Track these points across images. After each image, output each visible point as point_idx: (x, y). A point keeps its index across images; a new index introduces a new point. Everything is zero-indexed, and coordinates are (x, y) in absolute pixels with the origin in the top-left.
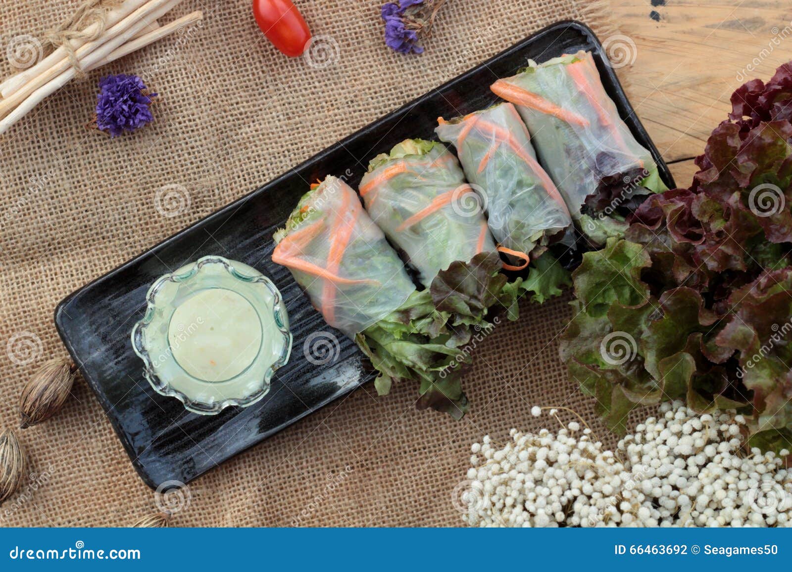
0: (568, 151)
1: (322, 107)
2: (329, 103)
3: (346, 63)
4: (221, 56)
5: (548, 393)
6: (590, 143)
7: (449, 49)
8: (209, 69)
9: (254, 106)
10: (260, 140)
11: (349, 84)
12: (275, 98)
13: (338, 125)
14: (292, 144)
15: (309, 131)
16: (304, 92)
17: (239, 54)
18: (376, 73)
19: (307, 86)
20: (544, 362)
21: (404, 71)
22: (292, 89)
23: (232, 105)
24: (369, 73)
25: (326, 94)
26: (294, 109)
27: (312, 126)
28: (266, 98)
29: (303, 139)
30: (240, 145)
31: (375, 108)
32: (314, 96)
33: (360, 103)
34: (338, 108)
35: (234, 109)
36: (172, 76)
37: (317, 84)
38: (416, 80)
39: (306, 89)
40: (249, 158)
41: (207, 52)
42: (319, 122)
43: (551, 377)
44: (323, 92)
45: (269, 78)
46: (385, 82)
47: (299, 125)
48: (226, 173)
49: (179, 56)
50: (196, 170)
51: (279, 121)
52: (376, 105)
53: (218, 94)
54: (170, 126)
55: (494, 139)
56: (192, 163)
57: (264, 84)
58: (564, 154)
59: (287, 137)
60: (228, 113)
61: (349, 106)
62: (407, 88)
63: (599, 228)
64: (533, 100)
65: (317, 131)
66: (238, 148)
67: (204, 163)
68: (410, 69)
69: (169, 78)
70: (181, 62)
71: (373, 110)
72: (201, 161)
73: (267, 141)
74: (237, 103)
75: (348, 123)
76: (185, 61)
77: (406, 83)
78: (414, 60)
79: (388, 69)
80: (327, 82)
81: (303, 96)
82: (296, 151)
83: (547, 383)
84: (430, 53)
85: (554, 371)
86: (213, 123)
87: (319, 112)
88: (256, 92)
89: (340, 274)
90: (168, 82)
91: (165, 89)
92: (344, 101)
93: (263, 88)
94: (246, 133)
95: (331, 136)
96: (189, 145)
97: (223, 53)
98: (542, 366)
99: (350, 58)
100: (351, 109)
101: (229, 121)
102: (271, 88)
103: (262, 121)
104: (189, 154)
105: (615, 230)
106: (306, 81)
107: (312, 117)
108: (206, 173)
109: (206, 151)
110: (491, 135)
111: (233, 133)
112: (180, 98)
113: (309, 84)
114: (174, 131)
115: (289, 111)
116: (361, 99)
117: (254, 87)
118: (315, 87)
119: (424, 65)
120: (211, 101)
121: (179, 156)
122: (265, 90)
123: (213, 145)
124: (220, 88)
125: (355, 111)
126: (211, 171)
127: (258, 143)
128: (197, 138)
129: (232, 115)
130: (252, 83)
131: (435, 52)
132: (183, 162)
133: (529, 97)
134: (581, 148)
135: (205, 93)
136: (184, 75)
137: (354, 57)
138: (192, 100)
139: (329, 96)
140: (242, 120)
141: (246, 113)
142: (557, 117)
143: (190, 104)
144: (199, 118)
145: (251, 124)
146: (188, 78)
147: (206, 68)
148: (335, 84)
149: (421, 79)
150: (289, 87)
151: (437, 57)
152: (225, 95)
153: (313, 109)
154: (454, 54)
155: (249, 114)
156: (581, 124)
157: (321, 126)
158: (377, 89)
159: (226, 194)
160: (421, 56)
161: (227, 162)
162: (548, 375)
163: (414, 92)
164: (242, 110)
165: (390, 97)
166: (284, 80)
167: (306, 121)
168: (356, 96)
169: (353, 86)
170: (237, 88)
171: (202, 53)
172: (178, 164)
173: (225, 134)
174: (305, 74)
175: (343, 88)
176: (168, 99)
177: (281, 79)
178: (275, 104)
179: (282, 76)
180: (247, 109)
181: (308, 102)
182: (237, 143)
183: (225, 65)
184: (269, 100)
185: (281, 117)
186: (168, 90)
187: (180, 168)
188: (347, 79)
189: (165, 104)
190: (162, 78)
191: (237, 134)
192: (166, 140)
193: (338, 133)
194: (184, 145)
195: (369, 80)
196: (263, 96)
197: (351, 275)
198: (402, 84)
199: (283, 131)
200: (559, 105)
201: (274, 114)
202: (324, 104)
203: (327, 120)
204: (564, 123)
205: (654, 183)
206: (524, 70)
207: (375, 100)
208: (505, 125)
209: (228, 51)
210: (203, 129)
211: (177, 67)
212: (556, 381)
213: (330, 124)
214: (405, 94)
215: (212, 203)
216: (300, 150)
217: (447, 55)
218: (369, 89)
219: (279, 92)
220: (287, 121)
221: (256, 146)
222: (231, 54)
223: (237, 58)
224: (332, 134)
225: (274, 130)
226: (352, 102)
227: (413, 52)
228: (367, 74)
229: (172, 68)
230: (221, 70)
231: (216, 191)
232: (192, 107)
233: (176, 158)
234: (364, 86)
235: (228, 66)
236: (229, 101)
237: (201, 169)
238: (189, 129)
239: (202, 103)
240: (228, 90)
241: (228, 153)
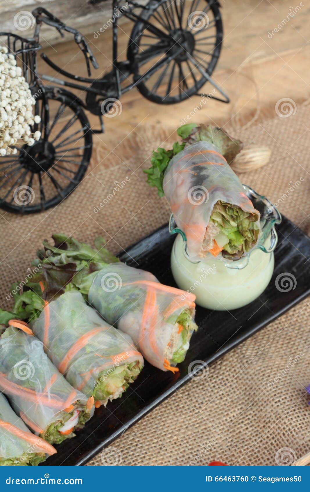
1: (183, 441)
2: (178, 444)
8: (275, 445)
9: (234, 431)
10: (224, 409)
12: (220, 441)
13: (167, 431)
14: (199, 412)
15: (189, 424)
25: (182, 450)
26: (203, 435)
27: (187, 427)
28: (227, 439)
29: (192, 418)
30: (238, 402)
31: (142, 447)
32: (191, 447)
33: (154, 449)
34: (170, 442)
35: (249, 424)
36: (302, 427)
37: (191, 456)
39: (198, 451)
40: (228, 395)
42: (183, 431)
44: (185, 451)
45: (228, 452)
47: (197, 426)
48: (243, 380)
51: (213, 426)
52: (142, 450)
53: (264, 429)
54: (293, 396)
55: (49, 394)
56: (269, 376)
57: (231, 448)
59: (204, 416)
60: (252, 419)
61: (163, 445)
65: (183, 424)
66: (238, 400)
67: (261, 379)
71: (144, 445)
72: (263, 379)
73: (218, 410)
74: (247, 429)
75: (161, 433)
76: (295, 442)
81: (199, 446)
82: (195, 408)
86: (262, 408)
87: (184, 437)
88: (235, 441)
91: (304, 419)
92: (167, 448)
94: (234, 411)
96: (275, 386)
100: (161, 443)
101: (250, 414)
102: (225, 447)
103: (226, 422)
107: (189, 433)
108: (257, 373)
109: (261, 387)
110: (51, 397)
111: (245, 408)
112: (291, 414)
114: (289, 393)
115: (207, 434)
116: (154, 451)
117: (238, 444)
118: (192, 453)
120: (267, 421)
122: (229, 444)
123: (257, 394)
124: (263, 434)
125: (158, 442)
126: (253, 376)
127: (225, 407)
128: (270, 392)
129: (249, 419)
130: (240, 446)
133: (25, 437)
135: (274, 425)
138: (282, 415)
139: (179, 449)
140: (242, 419)
141: (239, 424)
143: (283, 412)
144: (273, 406)
145: (233, 418)
148: (177, 459)
150: (211, 450)
152: (258, 431)
153: (190, 439)
155: (237, 424)
157: (181, 428)
161: (244, 388)
164: (243, 425)
166: (217, 454)
167: (192, 430)
168: (159, 452)
170: (251, 439)
173: (251, 405)
176: (300, 412)
177: (219, 454)
178: (219, 436)
180: (239, 426)
181: (195, 443)
182: (241, 403)
183: (264, 453)
184: (224, 439)
185: (212, 429)
186: (302, 418)
189: (301, 408)
191: (241, 408)
192: (293, 387)
194: (279, 385)
196: (230, 440)
199: (208, 419)
201: (218, 430)
202: (182, 443)
203: (177, 433)
207: (144, 452)
210: (268, 400)
213: (174, 431)
216: (192, 410)
219: (218, 445)
220: (207, 426)
221: (225, 405)
224: (171, 425)
225: (215, 419)
226: (161, 448)
230: (266, 448)
231: (246, 365)
232: (281, 411)
234: (154, 459)
235: (262, 452)
236: (253, 428)
237: (261, 374)
238: (278, 395)
239: (273, 416)
240: (257, 435)
241: (245, 394)
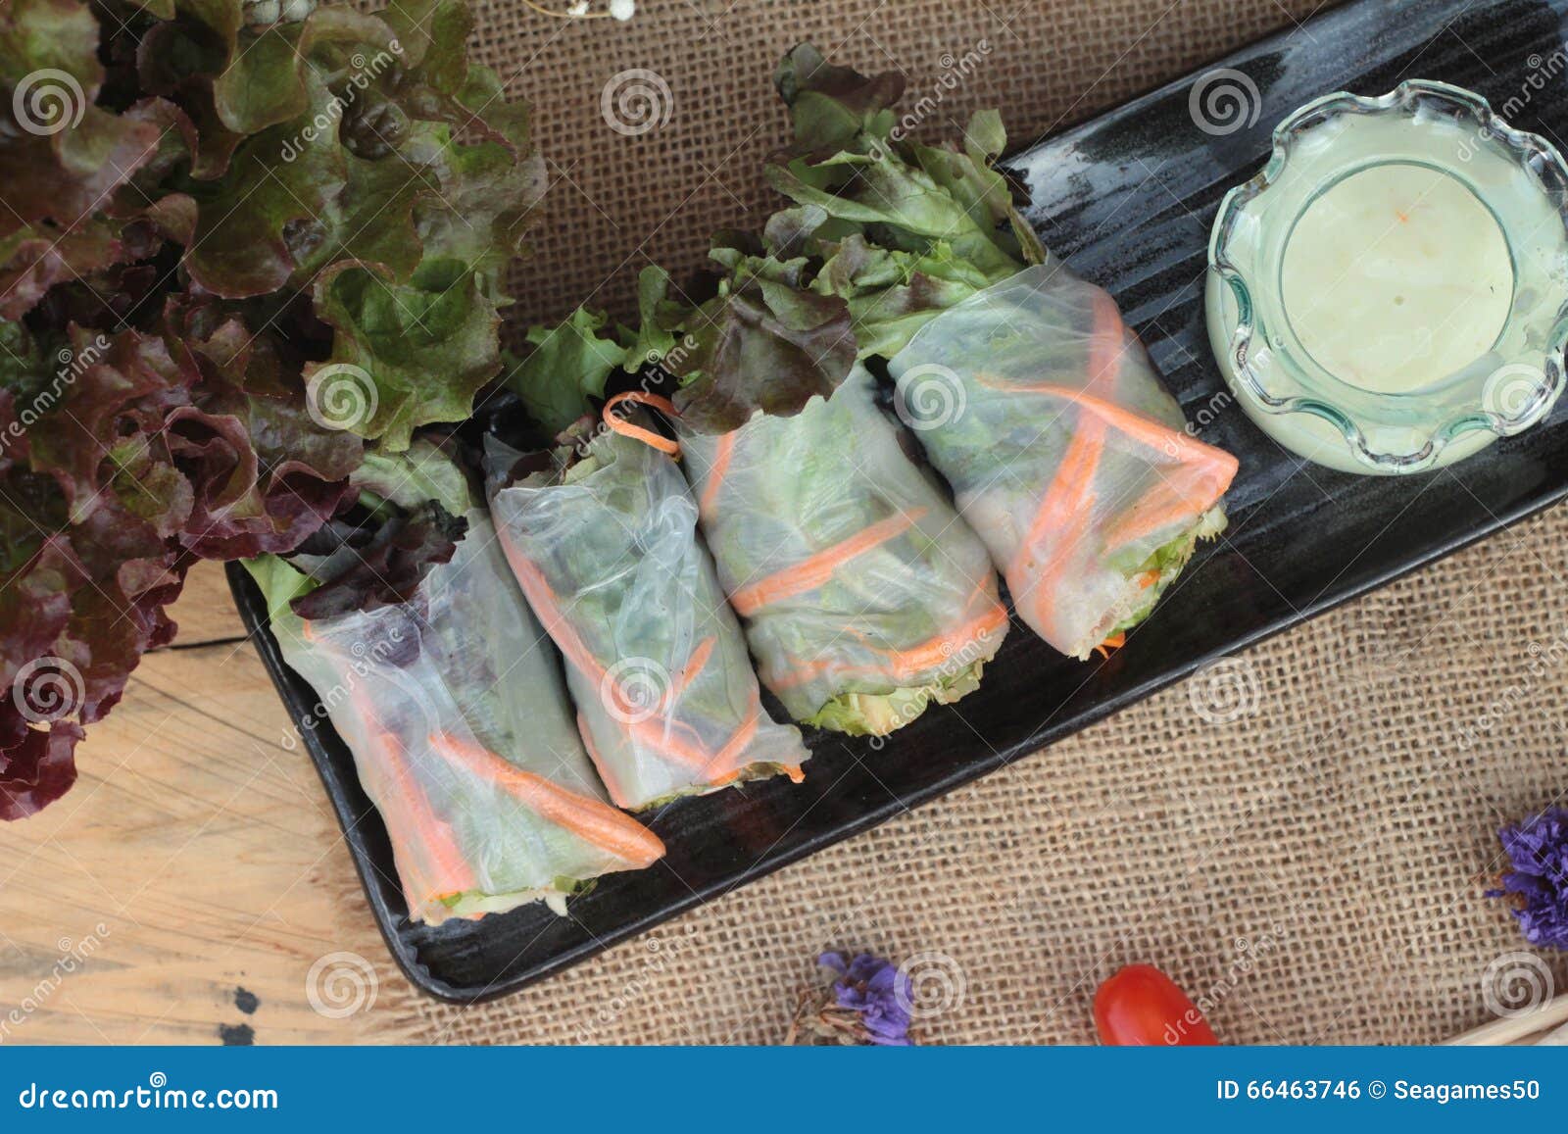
0: (487, 675)
1: (1077, 836)
2: (1060, 845)
3: (1011, 940)
4: (1316, 980)
5: (579, 101)
6: (431, 692)
7: (757, 956)
8: (1350, 948)
9: (1245, 852)
10: (1236, 767)
11: (1009, 889)
12: (1192, 868)
13: (1042, 790)
14: (1158, 751)
15: (1115, 781)
16: (1120, 879)
17: (1272, 982)
18: (939, 911)
19: (1112, 892)
20: (581, 175)
21: (871, 912)
22: (1148, 887)
23: (1299, 859)
24: (957, 913)
25: (1066, 869)
26: (1147, 837)
27: (1105, 793)
28: (1213, 869)
29: (1130, 762)
30: (1287, 759)
31: (948, 825)
32: (1096, 866)
33: (983, 841)
34: (1038, 830)
35: (1296, 847)
36: (1444, 937)
37: (1087, 895)
38: (843, 887)
39: (1115, 884)
40: (1267, 724)
41: (1350, 993)
42: (1089, 803)
43: (569, 138)
44: (1073, 874)
45: (1205, 918)
46: (920, 886)
47: (1138, 796)
48: (1327, 692)
49: (1422, 987)
50: (1401, 703)
51: (1185, 812)
52: (945, 834)
53: (1332, 887)
54: (1457, 817)
55: (669, 720)
56: (1410, 721)
57: (1215, 903)
58: (497, 669)
59: (1169, 769)
60: (1310, 838)
61: (1012, 834)
62: (865, 869)
63: (422, 480)
64: (564, 810)
65: (1095, 778)
66: (1290, 752)
67: (1380, 719)
68: (857, 915)
69: (1451, 934)
70: (1419, 973)
71: (955, 819)
72: (1387, 724)
73: (1219, 764)
74: (1286, 861)
75: (1019, 793)
76: (1409, 973)
77: (868, 882)
78: (845, 937)
79: (909, 919)
80: (1062, 898)
81: (1123, 869)
82: (1150, 734)
83: (579, 125)
84: (803, 951)
85: (559, 154)
86: (1350, 817)
87: (1086, 825)
88: (1237, 885)
89: (1075, 410)
90: (1454, 925)
91: (1463, 909)
92: (1025, 849)
93: (1220, 895)
94: (1268, 786)
95: (1062, 764)
96: (1413, 765)
97: (1311, 987)
98: (589, 167)
99: (1003, 953)
100: (1007, 827)
101: (1311, 818)
102: (1199, 894)
103: (1229, 813)
104: (1415, 744)
105: (386, 471)
106: (1114, 903)
107: (1105, 815)
108: (1375, 693)
109: (1371, 748)
110: (674, 728)
111: (1301, 789)
112: (1427, 882)
113: (1105, 897)
114: (1449, 802)
115: (1160, 833)
116: (981, 849)
117: (1241, 900)
118: (1092, 887)
119: (821, 921)
120: (1351, 870)
121: (1440, 741)
122: (1215, 890)
123: (1353, 763)
124: (1326, 902)
125: (999, 821)
126: (1363, 697)
127: (1242, 761)
128: (1392, 782)
129: (1302, 832)
130: (1245, 909)
131: (792, 952)
132: (1431, 725)
133: (573, 819)
134: (454, 681)
135: (1365, 892)
136: (1414, 939)
137: (991, 953)
138: (1399, 874)
139: (1058, 863)
140: (1281, 819)
141: (1266, 836)
142: (508, 764)
143: (1406, 866)
144: (1383, 830)
145: (1255, 808)
146: (1405, 932)
147: (1357, 952)
148: (1041, 892)
149: (831, 888)
150: (1154, 892)
151: (787, 940)
152: (1314, 883)
153: (1101, 834)
154: (744, 944)
155: (1260, 833)
156: (451, 739)
157: (1085, 791)
158: (940, 871)
159: (1331, 640)
160: (827, 945)
161: (1322, 720)
162: (574, 144)
163: (851, 858)
164: (1276, 845)
165: (911, 851)
166: (1167, 911)
167: (1119, 806)
168: (994, 858)
169: (999, 883)
170: (1284, 898)
171: (1364, 991)
172: (1443, 721)
173: (1323, 787)
174: (1113, 921)
175: (1024, 879)
176: (1458, 883)
177: (1175, 914)
178: (1193, 853)
179: (1170, 921)
180: (1263, 844)
181: (1112, 853)
182: (1295, 765)
183: (1310, 958)
184: (1206, 865)
185: (1179, 820)
186: (1456, 905)
187: (1440, 710)
188: (1012, 902)
189: (1467, 870)
190: (1468, 934)
191: (1292, 785)
192: (1469, 783)
193: (1044, 771)
194: (1427, 765)
195: (959, 896)
196: (1222, 876)
197: (1048, 407)
198: (877, 879)
199: (1179, 784)
200: (502, 791)
201: (1197, 829)
202: (1073, 845)
203: (1069, 805)
204: (493, 745)
205: (281, 584)
206: (578, 887)
207: (949, 844)
208: (638, 752)
209: (1299, 991)
210: (1377, 803)
211: (1430, 959)
212: (557, 128)
213: (1062, 795)
214: (873, 855)
215: (1365, 619)
216: (1139, 735)
217: (763, 943)
218: (959, 873)
219: (1182, 880)
220: (1167, 808)
221: (1247, 754)
222: (1291, 984)
223: (1277, 974)
224: (1058, 771)
225: (1199, 790)
226: (1004, 845)
227: (845, 956)
228: (963, 909)
229: (1442, 958)
230: (1319, 944)
231: (1353, 647)
232: (1401, 859)
233: (1447, 736)
234: (971, 880)
235: (1303, 955)
236: (1305, 866)
237: (1389, 704)
238: (1411, 805)
239: (1374, 865)
240: (1307, 895)
241: (1318, 739)
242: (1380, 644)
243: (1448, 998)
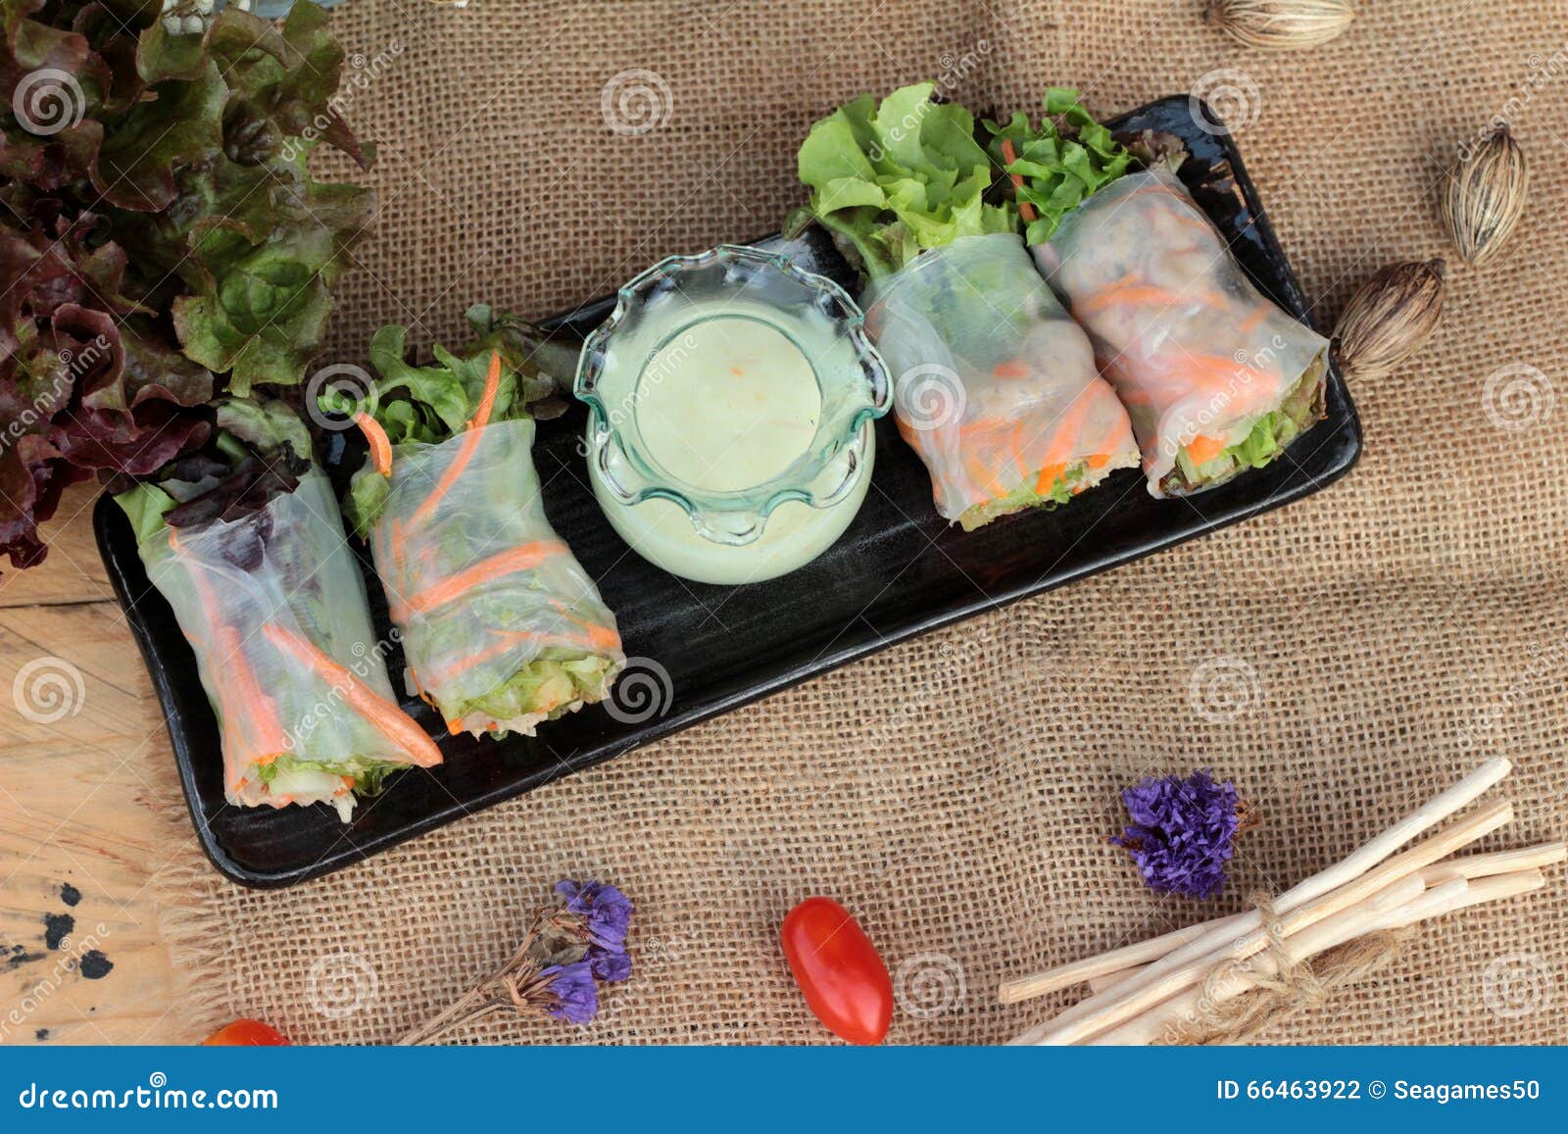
0: (313, 586)
1: (778, 800)
2: (764, 805)
3: (717, 881)
4: (969, 926)
5: (415, 196)
6: (269, 591)
7: (504, 881)
8: (998, 898)
9: (916, 820)
10: (913, 750)
11: (718, 838)
12: (872, 832)
13: (751, 760)
14: (849, 735)
15: (812, 758)
16: (811, 835)
17: (933, 927)
18: (658, 852)
19: (804, 846)
20: (412, 253)
21: (602, 851)
22: (834, 844)
23: (960, 825)
24: (673, 854)
25: (767, 825)
26: (835, 803)
27: (804, 766)
28: (889, 833)
29: (825, 743)
30: (954, 745)
31: (671, 782)
32: (792, 824)
33: (700, 798)
34: (746, 792)
35: (958, 816)
36: (1076, 884)
37: (783, 848)
38: (580, 829)
39: (806, 840)
40: (940, 716)
41: (997, 938)
42: (790, 773)
43: (404, 223)
44: (772, 829)
45: (879, 871)
46: (645, 830)
47: (831, 770)
48: (990, 691)
49: (1056, 925)
50: (1050, 696)
51: (869, 785)
52: (669, 789)
53: (986, 845)
54: (1091, 788)
56: (1056, 710)
57: (888, 860)
59: (857, 750)
60: (970, 807)
61: (724, 794)
62: (600, 815)
63: (278, 429)
64: (366, 705)
65: (796, 754)
66: (958, 738)
67: (1032, 708)
68: (590, 853)
69: (1081, 882)
70: (1053, 913)
71: (678, 779)
72: (1038, 712)
73: (898, 747)
74: (949, 826)
75: (732, 761)
76: (1045, 915)
77: (601, 826)
78: (579, 870)
79: (633, 858)
80: (762, 849)
81: (814, 828)
82: (844, 721)
83: (414, 214)
84: (542, 880)
85: (395, 235)
86: (1003, 788)
87: (786, 791)
88: (907, 846)
90: (1085, 875)
91: (1093, 862)
92: (733, 806)
93: (893, 854)
94: (938, 766)
95: (770, 740)
96: (1057, 744)
97: (964, 932)
98: (419, 247)
99: (709, 890)
100: (721, 787)
101: (972, 791)
102: (875, 852)
103: (905, 788)
104: (1059, 729)
105: (247, 415)
106: (805, 856)
107: (803, 784)
108: (1030, 688)
109: (1024, 731)
111: (965, 768)
112: (1065, 837)
113: (798, 850)
114: (1085, 776)
115: (847, 801)
116: (697, 804)
117: (910, 857)
118: (787, 841)
119: (560, 857)
120: (1002, 831)
121: (1080, 728)
122: (890, 849)
123: (1008, 745)
124: (980, 859)
125: (714, 782)
126: (1019, 692)
127: (918, 745)
128: (1039, 757)
129: (964, 803)
130: (914, 865)
131: (533, 880)
132: (1074, 715)
133: (372, 712)
134: (288, 586)
135: (1013, 848)
136: (1050, 883)
137: (699, 889)
138: (1041, 831)
139: (761, 819)
140: (946, 794)
141: (934, 806)
142: (326, 655)
143: (1047, 825)
144: (1030, 796)
145: (926, 784)
146: (1044, 879)
147: (1004, 901)
148: (745, 844)
149: (571, 829)
150: (839, 849)
151: (530, 871)
152: (971, 843)
153: (798, 799)
154: (494, 871)
155: (929, 804)
156: (281, 631)
157: (786, 763)
158: (662, 819)
159: (995, 648)
160: (563, 877)
161: (985, 713)
162: (410, 228)
163: (589, 806)
164: (941, 812)
165: (638, 801)
166: (848, 864)
167: (813, 778)
168: (708, 812)
169: (710, 833)
170: (946, 856)
171: (1008, 936)
172: (1084, 713)
173: (983, 766)
174: (803, 871)
175: (731, 832)
176: (1089, 841)
177: (855, 867)
178: (874, 819)
179: (851, 873)
180: (932, 812)
181: (806, 815)
182: (961, 749)
183: (965, 907)
184: (883, 829)
185: (863, 791)
186: (1087, 859)
187: (1080, 704)
188: (720, 850)
189: (1097, 831)
190: (1096, 884)
191: (957, 765)
192: (1103, 762)
193: (755, 744)
194: (1069, 746)
195: (676, 840)
196: (896, 839)
198: (609, 824)
199: (864, 762)
200: (318, 676)
201: (877, 800)
202: (774, 807)
203: (773, 774)
204: (315, 639)
205: (148, 507)
206: (368, 782)
207: (671, 798)
209: (955, 935)
210: (1026, 776)
211: (1063, 902)
212: (395, 216)
213: (767, 765)
214: (608, 804)
215: (1024, 631)
216: (834, 721)
217: (510, 871)
218: (677, 822)
219: (863, 841)
220: (853, 781)
221: (922, 739)
222: (948, 929)
223: (937, 920)
224: (766, 746)
225: (881, 768)
226: (716, 802)
227: (577, 885)
228: (678, 851)
229: (1073, 900)
230: (973, 896)
231: (1013, 653)
232: (1044, 820)
233: (1086, 726)
234: (688, 828)
235: (959, 904)
236: (964, 830)
237: (1040, 697)
238: (1054, 775)
239: (1021, 825)
240: (965, 854)
241: (981, 729)
242: (1035, 650)
243: (1076, 935)
